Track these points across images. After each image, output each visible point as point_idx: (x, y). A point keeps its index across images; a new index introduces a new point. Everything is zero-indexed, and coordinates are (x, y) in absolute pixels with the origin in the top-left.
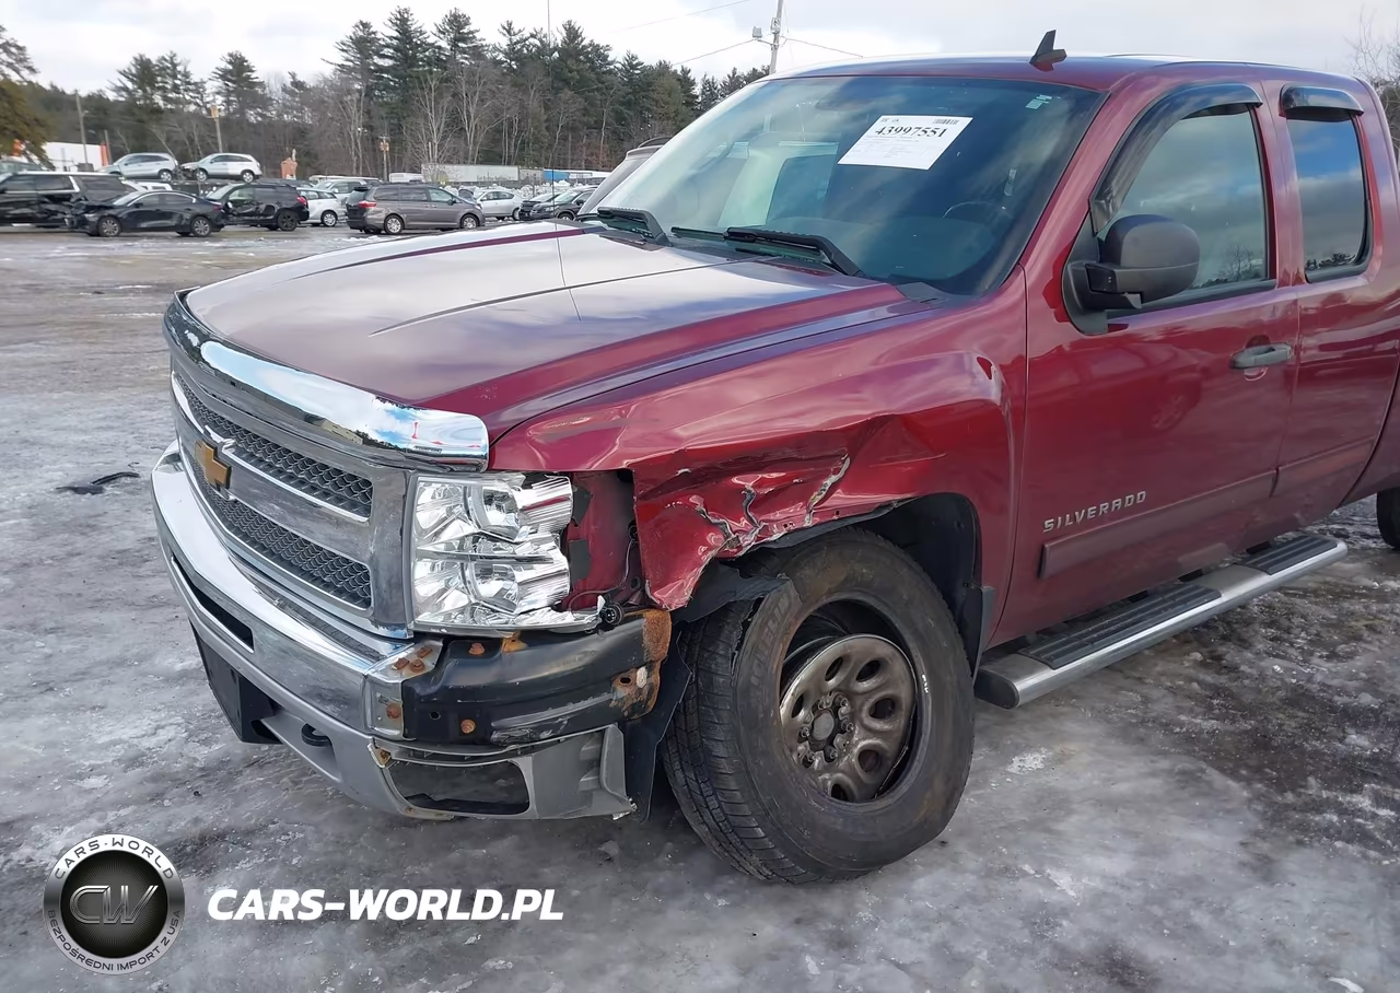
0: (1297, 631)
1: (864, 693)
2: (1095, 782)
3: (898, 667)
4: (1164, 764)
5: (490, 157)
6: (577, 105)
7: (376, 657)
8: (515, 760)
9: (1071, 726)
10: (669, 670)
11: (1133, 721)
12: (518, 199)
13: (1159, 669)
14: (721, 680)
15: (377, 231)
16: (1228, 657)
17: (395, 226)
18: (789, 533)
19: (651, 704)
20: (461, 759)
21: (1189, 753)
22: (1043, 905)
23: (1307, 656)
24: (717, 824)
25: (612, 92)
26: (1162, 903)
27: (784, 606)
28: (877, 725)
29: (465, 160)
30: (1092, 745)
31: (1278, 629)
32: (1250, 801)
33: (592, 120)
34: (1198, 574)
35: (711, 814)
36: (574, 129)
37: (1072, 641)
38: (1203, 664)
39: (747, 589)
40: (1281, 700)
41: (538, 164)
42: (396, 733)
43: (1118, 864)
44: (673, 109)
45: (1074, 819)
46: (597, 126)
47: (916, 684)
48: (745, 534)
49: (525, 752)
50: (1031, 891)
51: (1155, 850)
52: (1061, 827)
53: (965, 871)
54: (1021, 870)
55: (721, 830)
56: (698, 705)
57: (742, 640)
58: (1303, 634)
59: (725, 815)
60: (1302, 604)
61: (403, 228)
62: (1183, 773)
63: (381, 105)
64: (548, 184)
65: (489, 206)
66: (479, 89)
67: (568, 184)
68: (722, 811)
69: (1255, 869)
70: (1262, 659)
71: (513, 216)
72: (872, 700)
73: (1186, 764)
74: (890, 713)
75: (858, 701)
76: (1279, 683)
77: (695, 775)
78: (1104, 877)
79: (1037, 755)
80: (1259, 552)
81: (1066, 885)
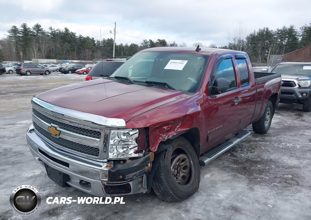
0: (244, 149)
1: (182, 165)
2: (220, 178)
3: (187, 160)
4: (230, 174)
5: (48, 57)
6: (69, 46)
7: (101, 166)
8: (129, 183)
9: (212, 169)
10: (153, 163)
11: (223, 167)
12: (58, 67)
13: (224, 157)
14: (162, 164)
15: (24, 75)
16: (235, 154)
17: (28, 73)
18: (172, 136)
19: (150, 170)
20: (119, 183)
21: (234, 172)
22: (219, 200)
23: (247, 153)
24: (162, 192)
25: (77, 43)
26: (238, 197)
27: (171, 150)
28: (184, 171)
29: (42, 58)
30: (217, 172)
31: (241, 148)
32: (246, 178)
33: (73, 49)
34: (228, 140)
35: (161, 190)
36: (68, 51)
37: (212, 153)
38: (231, 156)
39: (166, 147)
40: (245, 161)
41: (60, 59)
42: (107, 180)
43: (229, 191)
44: (91, 46)
45: (219, 185)
46: (74, 50)
47: (190, 163)
48: (165, 137)
49: (131, 181)
50: (216, 198)
51: (233, 189)
52: (217, 186)
53: (203, 196)
54: (213, 195)
55: (163, 193)
56: (158, 169)
57: (165, 157)
58: (245, 149)
59: (164, 190)
60: (244, 144)
61: (31, 74)
62: (234, 175)
63: (20, 45)
64: (64, 63)
65: (51, 68)
66: (44, 41)
67: (69, 63)
68: (164, 189)
69: (250, 189)
70: (240, 154)
71: (57, 71)
72: (183, 166)
73: (234, 173)
74: (186, 169)
75: (181, 167)
76: (244, 158)
77: (158, 183)
78: (227, 194)
79: (209, 174)
80: (237, 135)
81: (221, 196)
